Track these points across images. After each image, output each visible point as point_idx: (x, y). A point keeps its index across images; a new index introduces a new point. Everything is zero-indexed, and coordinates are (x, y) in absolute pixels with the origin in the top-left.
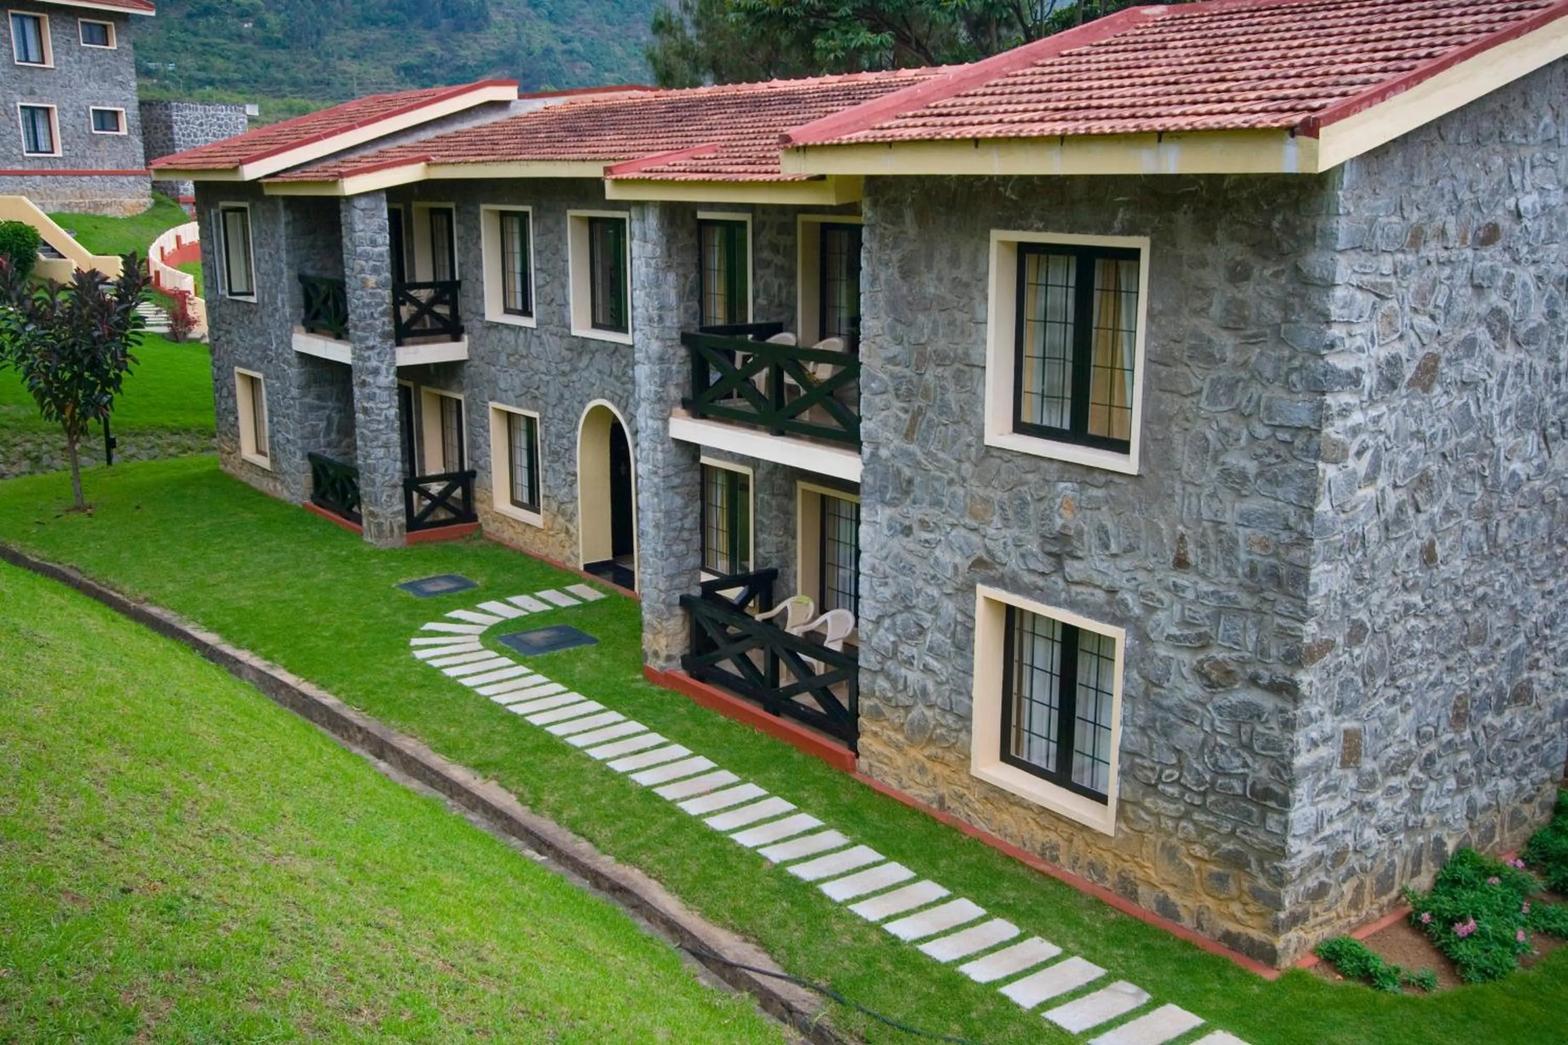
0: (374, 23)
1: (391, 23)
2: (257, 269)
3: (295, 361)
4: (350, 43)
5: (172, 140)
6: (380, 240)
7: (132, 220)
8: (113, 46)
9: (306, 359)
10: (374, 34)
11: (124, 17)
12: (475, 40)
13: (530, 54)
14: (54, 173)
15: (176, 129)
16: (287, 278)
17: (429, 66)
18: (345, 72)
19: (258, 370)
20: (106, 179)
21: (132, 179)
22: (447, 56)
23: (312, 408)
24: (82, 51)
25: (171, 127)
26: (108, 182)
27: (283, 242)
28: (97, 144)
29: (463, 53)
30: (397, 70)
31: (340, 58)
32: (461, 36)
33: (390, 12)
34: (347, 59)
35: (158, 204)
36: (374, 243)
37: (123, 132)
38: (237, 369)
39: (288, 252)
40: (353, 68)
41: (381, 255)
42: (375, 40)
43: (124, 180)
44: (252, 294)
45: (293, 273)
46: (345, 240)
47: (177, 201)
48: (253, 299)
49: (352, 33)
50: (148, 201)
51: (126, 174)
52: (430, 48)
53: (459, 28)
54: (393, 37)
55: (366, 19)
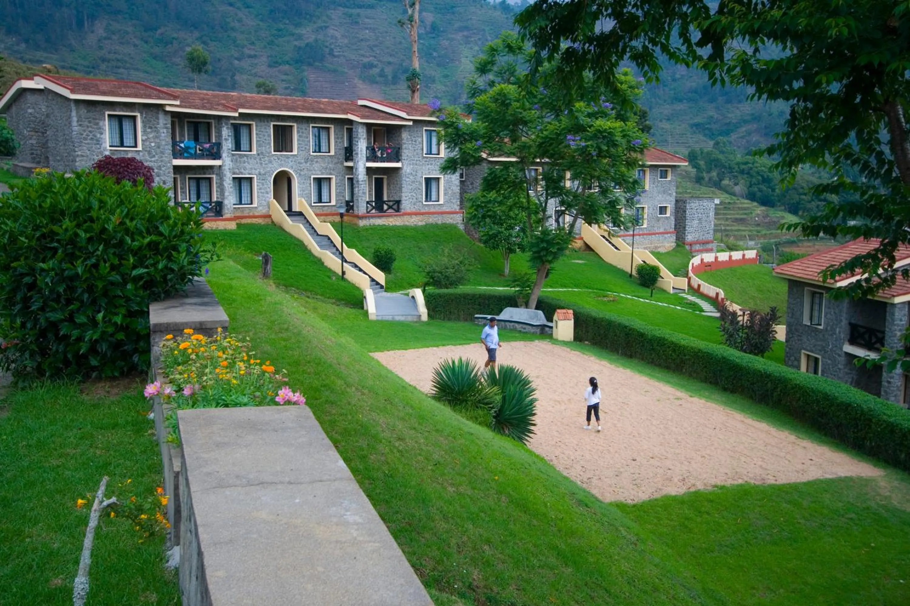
0: (681, 101)
1: (690, 100)
2: (825, 316)
3: (843, 355)
4: (666, 112)
5: (685, 217)
6: (903, 319)
7: (668, 253)
8: (669, 179)
9: (848, 354)
10: (679, 107)
11: (675, 166)
12: (738, 108)
13: (770, 115)
14: (643, 235)
15: (687, 212)
16: (844, 323)
17: (709, 123)
18: (663, 128)
19: (818, 354)
20: (660, 235)
21: (669, 235)
22: (721, 118)
23: (847, 374)
24: (659, 182)
25: (685, 211)
26: (661, 237)
27: (845, 310)
28: (658, 221)
29: (730, 115)
30: (692, 126)
31: (661, 121)
32: (729, 106)
33: (690, 94)
34: (664, 121)
35: (678, 245)
36: (901, 320)
37: (668, 215)
38: (803, 351)
39: (846, 313)
40: (666, 125)
41: (903, 325)
42: (680, 110)
43: (666, 236)
44: (821, 325)
45: (847, 322)
46: (888, 318)
47: (684, 244)
48: (821, 327)
49: (668, 106)
50: (674, 245)
51: (667, 233)
52: (711, 114)
53: (728, 101)
54: (690, 108)
55: (676, 99)
